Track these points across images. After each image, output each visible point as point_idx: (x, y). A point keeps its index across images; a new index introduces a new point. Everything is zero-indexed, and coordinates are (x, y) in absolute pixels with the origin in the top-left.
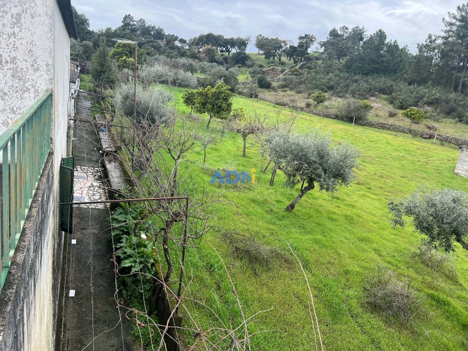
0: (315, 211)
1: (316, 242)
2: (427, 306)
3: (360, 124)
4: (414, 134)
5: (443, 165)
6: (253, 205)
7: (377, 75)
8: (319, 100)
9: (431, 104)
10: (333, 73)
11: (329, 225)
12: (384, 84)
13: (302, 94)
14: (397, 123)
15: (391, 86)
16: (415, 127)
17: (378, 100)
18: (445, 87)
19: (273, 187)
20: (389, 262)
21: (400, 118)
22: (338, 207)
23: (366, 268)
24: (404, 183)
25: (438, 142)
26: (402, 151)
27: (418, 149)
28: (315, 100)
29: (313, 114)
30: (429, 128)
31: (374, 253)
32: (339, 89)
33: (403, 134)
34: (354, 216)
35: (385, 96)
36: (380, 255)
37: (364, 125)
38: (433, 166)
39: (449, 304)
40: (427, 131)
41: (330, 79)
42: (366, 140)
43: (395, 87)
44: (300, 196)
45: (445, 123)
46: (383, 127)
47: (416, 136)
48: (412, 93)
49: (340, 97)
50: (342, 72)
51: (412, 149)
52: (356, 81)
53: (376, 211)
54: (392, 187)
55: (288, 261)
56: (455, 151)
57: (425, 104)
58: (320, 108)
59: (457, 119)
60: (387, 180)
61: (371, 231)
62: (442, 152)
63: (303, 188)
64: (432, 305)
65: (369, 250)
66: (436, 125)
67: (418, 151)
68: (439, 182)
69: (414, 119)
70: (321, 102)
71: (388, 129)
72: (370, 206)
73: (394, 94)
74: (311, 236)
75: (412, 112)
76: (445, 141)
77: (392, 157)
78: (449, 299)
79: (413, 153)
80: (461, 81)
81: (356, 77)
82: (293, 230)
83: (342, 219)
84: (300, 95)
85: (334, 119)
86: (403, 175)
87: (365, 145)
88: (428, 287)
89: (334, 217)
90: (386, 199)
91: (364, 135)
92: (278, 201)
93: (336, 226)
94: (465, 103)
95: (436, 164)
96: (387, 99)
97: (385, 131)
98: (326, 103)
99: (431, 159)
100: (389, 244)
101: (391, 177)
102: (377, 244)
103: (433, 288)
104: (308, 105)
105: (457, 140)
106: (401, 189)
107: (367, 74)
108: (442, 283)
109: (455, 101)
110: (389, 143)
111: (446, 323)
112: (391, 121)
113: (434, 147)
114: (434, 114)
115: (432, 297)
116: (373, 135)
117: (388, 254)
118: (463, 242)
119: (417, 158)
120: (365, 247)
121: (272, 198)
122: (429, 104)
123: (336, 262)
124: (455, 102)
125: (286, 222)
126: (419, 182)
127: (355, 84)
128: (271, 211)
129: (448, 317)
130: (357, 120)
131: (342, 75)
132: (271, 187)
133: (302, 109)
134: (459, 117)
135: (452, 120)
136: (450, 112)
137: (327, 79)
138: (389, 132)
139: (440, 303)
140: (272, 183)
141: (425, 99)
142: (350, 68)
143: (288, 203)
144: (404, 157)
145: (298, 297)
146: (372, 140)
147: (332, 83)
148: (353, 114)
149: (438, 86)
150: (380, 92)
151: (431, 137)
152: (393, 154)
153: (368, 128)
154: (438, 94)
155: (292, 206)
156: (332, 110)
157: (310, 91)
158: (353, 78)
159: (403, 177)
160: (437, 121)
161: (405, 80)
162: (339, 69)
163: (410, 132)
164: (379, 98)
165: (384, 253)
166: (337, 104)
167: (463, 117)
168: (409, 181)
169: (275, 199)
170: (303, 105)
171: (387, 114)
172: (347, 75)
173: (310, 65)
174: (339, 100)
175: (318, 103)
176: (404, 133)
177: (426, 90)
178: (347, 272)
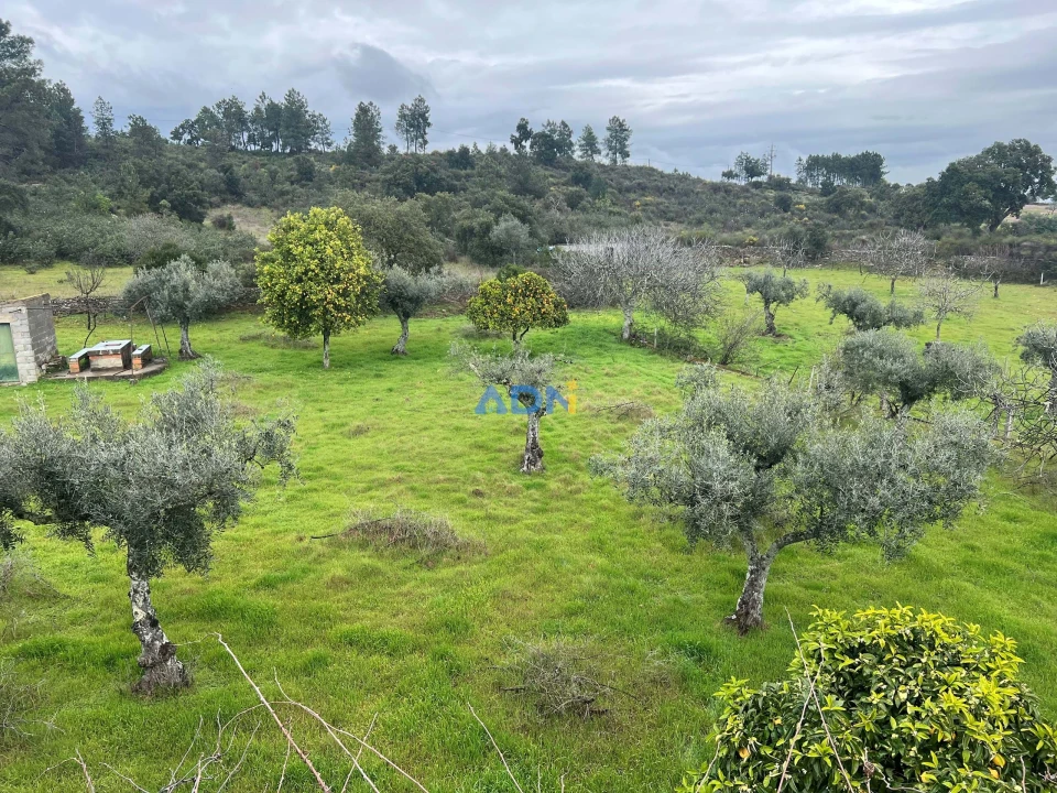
2: (25, 678)
39: (63, 645)
64: (34, 668)
78: (59, 635)
88: (7, 641)
103: (19, 635)
108: (31, 616)
111: (75, 681)
115: (25, 654)
118: (31, 514)
129: (73, 668)
139: (46, 654)
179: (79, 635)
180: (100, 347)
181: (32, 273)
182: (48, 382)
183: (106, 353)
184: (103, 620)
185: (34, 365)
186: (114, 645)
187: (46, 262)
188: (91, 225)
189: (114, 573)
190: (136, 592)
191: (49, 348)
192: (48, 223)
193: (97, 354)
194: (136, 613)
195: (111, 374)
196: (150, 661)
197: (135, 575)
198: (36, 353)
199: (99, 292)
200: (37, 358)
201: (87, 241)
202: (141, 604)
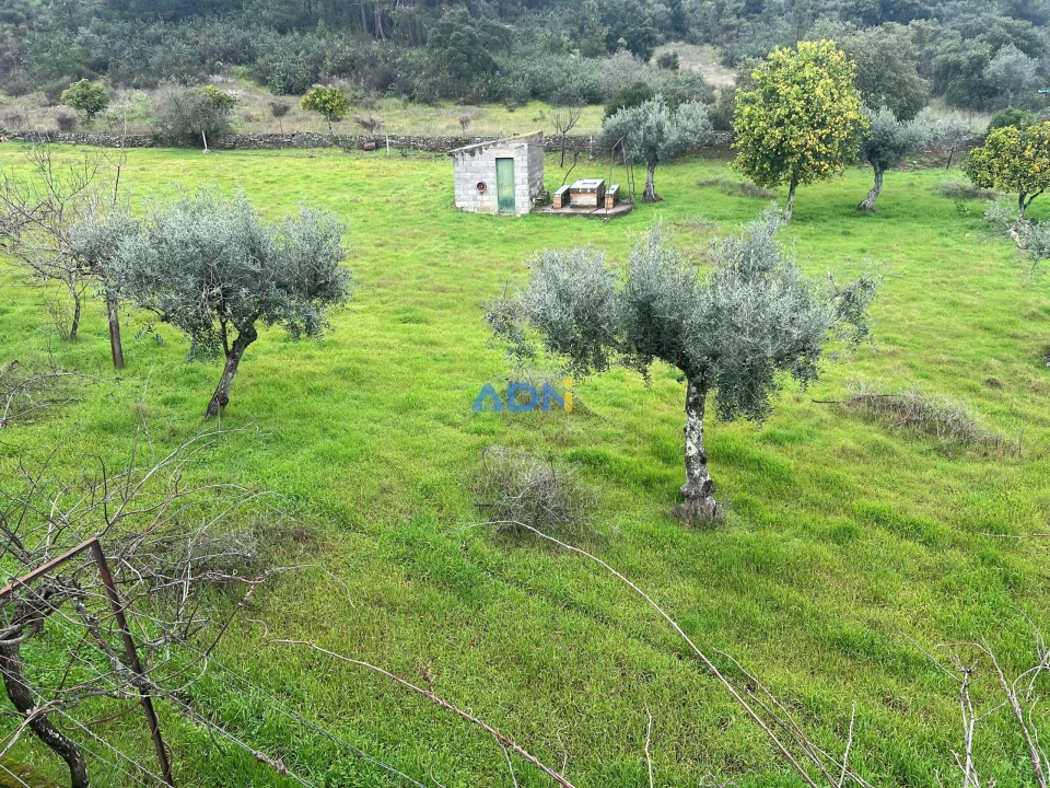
0: (272, 389)
1: (328, 458)
3: (223, 147)
4: (347, 145)
5: (431, 199)
6: (114, 439)
7: (200, 20)
8: (92, 104)
9: (345, 71)
10: (87, 24)
11: (320, 406)
12: (228, 39)
13: (31, 96)
14: (302, 129)
15: (245, 42)
16: (340, 129)
17: (230, 80)
18: (353, 30)
19: (130, 370)
20: (479, 432)
21: (300, 115)
22: (310, 357)
23: (450, 465)
24: (391, 257)
25: (396, 152)
26: (345, 188)
27: (368, 176)
28: (78, 106)
29: (89, 144)
30: (365, 125)
31: (442, 425)
32: (124, 67)
33: (326, 151)
34: (358, 365)
35: (242, 69)
36: (454, 425)
37: (233, 148)
38: (416, 206)
39: (607, 459)
40: (366, 133)
41: (86, 43)
42: (257, 181)
43: (253, 43)
44: (232, 368)
45: (388, 109)
46: (275, 143)
47: (349, 148)
48: (297, 53)
49: (137, 87)
50: (109, 20)
51: (359, 180)
52: (157, 40)
53: (385, 337)
54: (377, 274)
55: (302, 534)
56: (433, 164)
57: (332, 73)
58: (99, 124)
59: (405, 97)
60: (358, 262)
61: (406, 384)
62: (415, 173)
63: (230, 347)
64: (586, 473)
65: (430, 423)
66: (375, 116)
67: (373, 181)
68: (444, 235)
69: (330, 111)
70: (97, 109)
71: (290, 145)
72: (366, 331)
73: (260, 61)
74: (306, 451)
75: (324, 97)
76: (406, 147)
77: (334, 208)
78: (601, 448)
79: (367, 188)
80: (378, 11)
81: (152, 30)
82: (257, 456)
83: (335, 381)
84: (25, 99)
85: (151, 146)
86: (378, 242)
87: (262, 194)
88: (559, 445)
89: (318, 383)
90: (382, 303)
91: (246, 171)
92: (171, 402)
93: (337, 402)
94: (405, 60)
95: (417, 199)
96: (250, 74)
97: (284, 152)
98: (111, 109)
99: (404, 191)
100: (450, 394)
101: (361, 252)
102: (435, 404)
103: (569, 442)
104: (66, 123)
105: (425, 140)
106: (395, 271)
107: (175, 19)
108: (575, 427)
109: (384, 56)
110: (308, 176)
111: (621, 493)
112: (285, 126)
113: (393, 164)
114: (358, 94)
115: (573, 459)
116: (265, 167)
117: (464, 415)
119: (379, 196)
120: (420, 421)
121: (149, 400)
122: (340, 72)
123: (394, 480)
124: (386, 62)
125: (230, 445)
126: (413, 245)
127: (159, 48)
128: (174, 433)
129: (618, 482)
130: (212, 138)
131: (113, 28)
132: (124, 372)
133: (51, 137)
134: (405, 92)
135: (395, 100)
136: (385, 85)
137: (79, 43)
138: (293, 152)
139: (594, 463)
140: (119, 360)
141: (329, 63)
142: (126, 8)
143: (204, 396)
144: (356, 201)
145: (379, 603)
146: (270, 179)
147: (97, 54)
148: (196, 127)
149: (340, 29)
150: (226, 59)
151: (379, 144)
152: (331, 199)
153: (244, 152)
154: (347, 48)
155: (221, 399)
156: (136, 124)
157: (51, 85)
158: (146, 32)
159: (381, 245)
160: (370, 106)
161: (268, 24)
162: (98, 14)
163: (336, 141)
164: (231, 74)
165: (458, 418)
166: (139, 108)
167: (412, 90)
168: (396, 250)
169: (160, 398)
170: (49, 124)
171: (268, 112)
172: (128, 26)
173: (11, 11)
174: (138, 94)
175: (91, 113)
176: (324, 146)
177: (323, 41)
178: (427, 491)
179: (612, 451)
180: (578, 185)
181: (512, 111)
182: (538, 215)
183: (585, 191)
184: (629, 442)
185: (528, 198)
186: (647, 468)
187: (522, 101)
188: (560, 66)
189: (630, 401)
190: (692, 428)
191: (538, 183)
192: (522, 63)
193: (576, 191)
194: (690, 448)
195: (588, 212)
196: (693, 493)
197: (694, 413)
198: (530, 187)
199: (575, 132)
200: (530, 192)
201: (556, 80)
202: (695, 441)
